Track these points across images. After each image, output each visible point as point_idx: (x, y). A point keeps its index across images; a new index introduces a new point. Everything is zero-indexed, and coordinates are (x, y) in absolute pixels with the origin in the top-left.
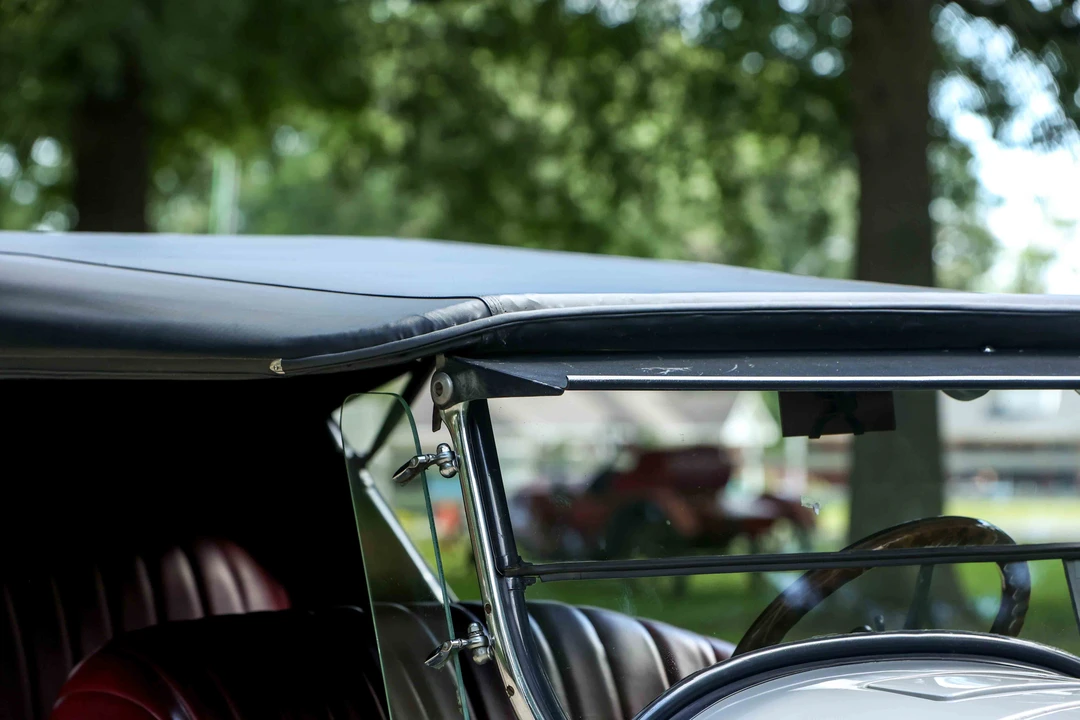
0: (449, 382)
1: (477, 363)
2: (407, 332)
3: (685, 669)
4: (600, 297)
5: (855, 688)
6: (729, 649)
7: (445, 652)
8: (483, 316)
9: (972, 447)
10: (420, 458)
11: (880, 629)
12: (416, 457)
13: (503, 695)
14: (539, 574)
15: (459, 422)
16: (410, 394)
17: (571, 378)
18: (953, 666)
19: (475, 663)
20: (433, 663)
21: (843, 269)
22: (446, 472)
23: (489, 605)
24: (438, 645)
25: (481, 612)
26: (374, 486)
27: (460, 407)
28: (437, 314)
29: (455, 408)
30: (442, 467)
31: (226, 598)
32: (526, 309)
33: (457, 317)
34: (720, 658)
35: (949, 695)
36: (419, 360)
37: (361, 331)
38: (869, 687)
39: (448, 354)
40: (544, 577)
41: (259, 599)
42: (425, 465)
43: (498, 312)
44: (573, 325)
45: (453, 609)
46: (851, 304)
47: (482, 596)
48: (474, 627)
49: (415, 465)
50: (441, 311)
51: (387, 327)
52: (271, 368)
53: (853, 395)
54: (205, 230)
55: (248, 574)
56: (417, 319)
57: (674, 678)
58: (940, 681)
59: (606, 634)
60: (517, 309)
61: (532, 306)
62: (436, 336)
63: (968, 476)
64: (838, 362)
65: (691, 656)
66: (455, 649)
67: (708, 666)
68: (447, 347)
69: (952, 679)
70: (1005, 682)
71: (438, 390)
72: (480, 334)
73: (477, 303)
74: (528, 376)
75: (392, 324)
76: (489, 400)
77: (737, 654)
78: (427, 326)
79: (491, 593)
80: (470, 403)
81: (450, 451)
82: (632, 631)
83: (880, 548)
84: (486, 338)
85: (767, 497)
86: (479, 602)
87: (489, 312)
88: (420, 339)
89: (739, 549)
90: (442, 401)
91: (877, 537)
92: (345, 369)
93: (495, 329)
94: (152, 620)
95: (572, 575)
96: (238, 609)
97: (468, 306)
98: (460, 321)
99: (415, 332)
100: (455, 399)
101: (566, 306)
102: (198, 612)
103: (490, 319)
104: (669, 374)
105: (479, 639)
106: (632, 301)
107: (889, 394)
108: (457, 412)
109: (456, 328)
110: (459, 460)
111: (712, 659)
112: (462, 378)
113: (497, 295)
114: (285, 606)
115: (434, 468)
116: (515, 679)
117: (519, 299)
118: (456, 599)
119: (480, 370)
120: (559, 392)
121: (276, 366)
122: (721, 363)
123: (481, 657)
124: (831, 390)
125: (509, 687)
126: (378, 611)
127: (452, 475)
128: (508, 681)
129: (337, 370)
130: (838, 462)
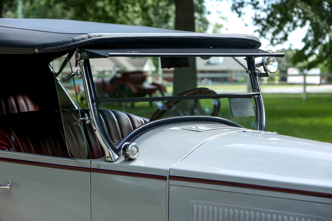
0: (80, 55)
1: (86, 50)
2: (69, 42)
3: (137, 125)
4: (117, 34)
5: (179, 129)
6: (148, 120)
7: (79, 121)
8: (88, 38)
9: (203, 72)
10: (72, 73)
11: (185, 115)
12: (71, 73)
13: (93, 131)
14: (102, 102)
15: (82, 65)
16: (69, 57)
17: (110, 54)
18: (203, 124)
19: (86, 124)
20: (76, 123)
21: (173, 28)
22: (79, 77)
23: (90, 109)
24: (76, 120)
25: (88, 112)
26: (60, 81)
27: (82, 61)
28: (77, 38)
29: (81, 61)
30: (78, 76)
31: (24, 108)
32: (99, 37)
33: (82, 38)
34: (145, 122)
35: (202, 131)
36: (72, 49)
37: (58, 42)
38: (182, 129)
39: (79, 48)
40: (103, 103)
41: (31, 108)
42: (74, 75)
43: (91, 38)
44: (111, 41)
45: (81, 111)
46: (178, 36)
47: (88, 108)
48: (86, 115)
49: (71, 75)
50: (78, 37)
51: (64, 41)
52: (35, 51)
53: (179, 58)
54: (16, 18)
55: (29, 102)
56: (71, 39)
57: (134, 128)
58: (199, 127)
59: (118, 117)
60: (96, 37)
61: (100, 36)
62: (77, 43)
63: (203, 79)
64: (175, 50)
65: (138, 122)
66: (81, 120)
67: (143, 124)
68: (79, 46)
69: (202, 127)
70: (215, 127)
71: (77, 56)
72: (87, 43)
73: (86, 35)
74: (99, 53)
75: (65, 40)
76: (90, 59)
77: (150, 122)
78: (74, 41)
79: (90, 107)
80: (85, 60)
81: (80, 72)
82: (124, 116)
83: (185, 95)
84: (89, 44)
85: (153, 84)
86: (87, 109)
87: (89, 37)
88: (72, 44)
89: (147, 96)
90: (78, 59)
91: (184, 93)
92: (54, 51)
93: (91, 42)
94: (5, 113)
95: (110, 102)
96: (26, 111)
97: (84, 36)
98: (82, 40)
99: (71, 42)
100: (81, 59)
101: (108, 36)
102: (16, 112)
103: (90, 39)
104: (134, 53)
105: (87, 118)
106: (125, 35)
107: (187, 58)
108: (82, 62)
109: (81, 41)
110: (82, 74)
111: (144, 123)
112: (83, 54)
113: (91, 33)
114: (38, 110)
115: (76, 76)
116: (96, 128)
117: (97, 34)
118: (80, 108)
119: (87, 52)
120: (107, 57)
121: (36, 51)
122: (147, 50)
123: (88, 122)
124: (173, 57)
125: (95, 130)
126: (63, 111)
127: (80, 78)
128: (94, 128)
129: (51, 52)
130: (171, 75)
